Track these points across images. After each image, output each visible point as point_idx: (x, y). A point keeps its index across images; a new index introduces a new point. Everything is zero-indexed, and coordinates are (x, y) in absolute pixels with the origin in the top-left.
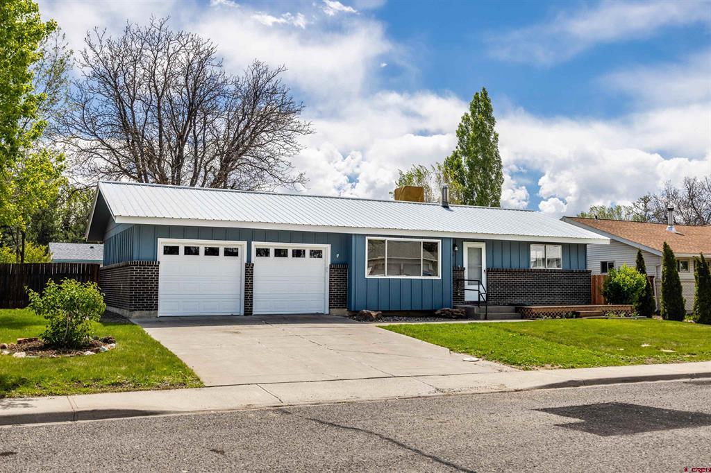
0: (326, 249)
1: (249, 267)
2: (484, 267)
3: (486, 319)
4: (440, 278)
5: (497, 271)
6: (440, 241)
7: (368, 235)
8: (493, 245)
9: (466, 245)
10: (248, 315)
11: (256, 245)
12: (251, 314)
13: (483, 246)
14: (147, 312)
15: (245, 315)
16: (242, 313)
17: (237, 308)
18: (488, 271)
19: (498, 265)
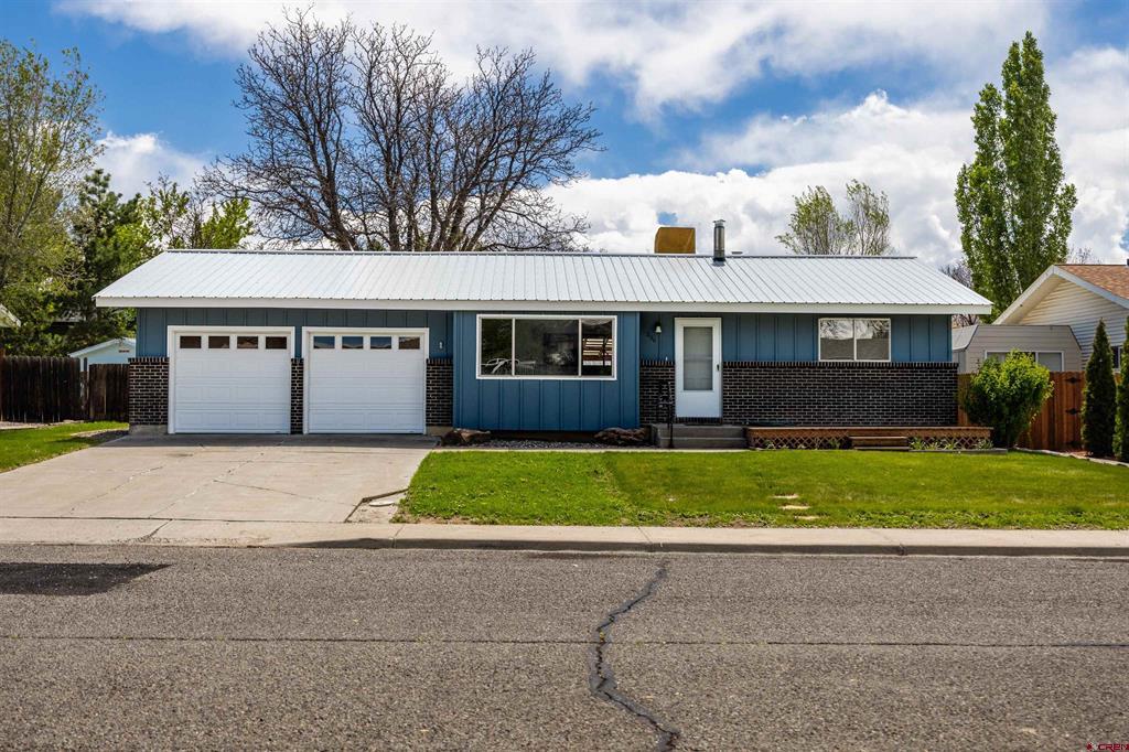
0: (423, 334)
1: (298, 364)
2: (717, 359)
3: (671, 446)
4: (615, 379)
5: (743, 366)
6: (615, 317)
7: (480, 312)
8: (736, 323)
9: (680, 324)
10: (296, 432)
11: (310, 332)
12: (301, 433)
13: (716, 324)
14: (153, 427)
15: (292, 433)
16: (289, 431)
17: (280, 422)
18: (726, 366)
19: (747, 355)
